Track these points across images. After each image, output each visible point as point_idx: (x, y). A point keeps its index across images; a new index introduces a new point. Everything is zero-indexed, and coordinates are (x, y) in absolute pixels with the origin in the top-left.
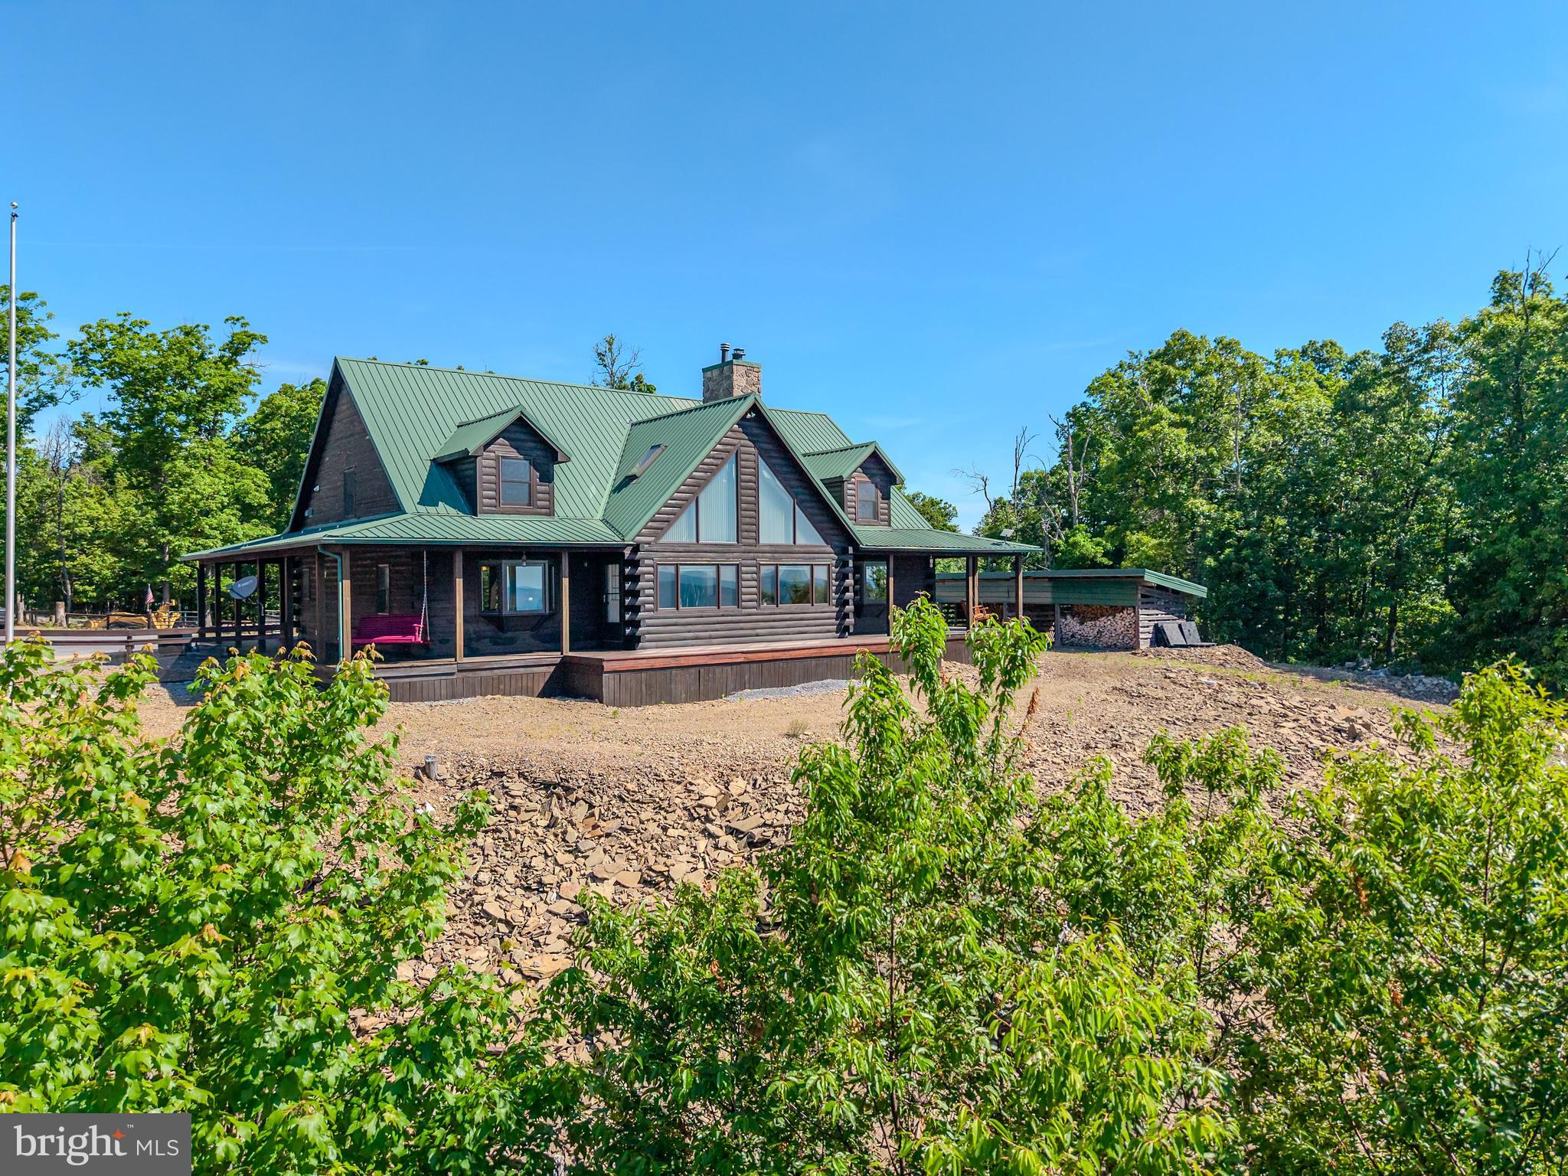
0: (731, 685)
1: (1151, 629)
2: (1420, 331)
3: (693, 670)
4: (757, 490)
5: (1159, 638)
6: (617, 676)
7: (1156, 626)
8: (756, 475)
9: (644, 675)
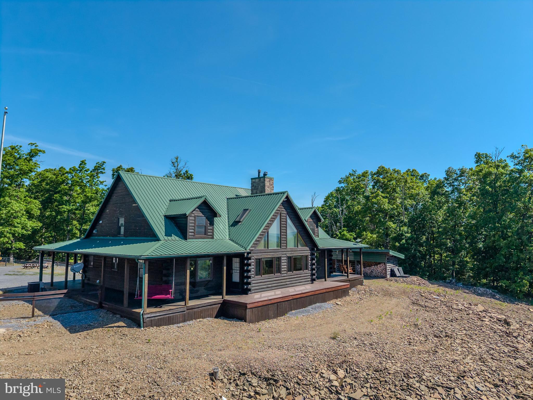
0: (287, 309)
1: (390, 270)
2: (457, 170)
3: (275, 305)
4: (286, 227)
5: (393, 274)
6: (251, 310)
7: (391, 269)
8: (286, 222)
9: (260, 308)
